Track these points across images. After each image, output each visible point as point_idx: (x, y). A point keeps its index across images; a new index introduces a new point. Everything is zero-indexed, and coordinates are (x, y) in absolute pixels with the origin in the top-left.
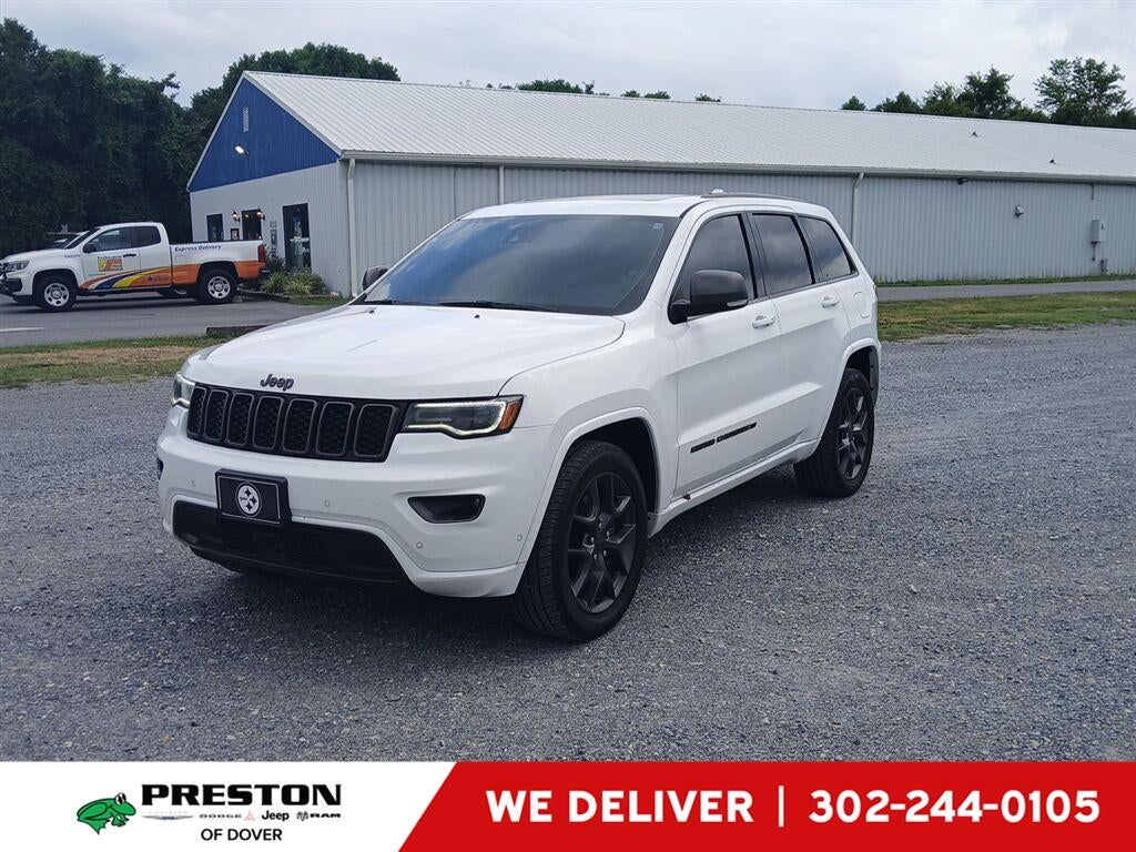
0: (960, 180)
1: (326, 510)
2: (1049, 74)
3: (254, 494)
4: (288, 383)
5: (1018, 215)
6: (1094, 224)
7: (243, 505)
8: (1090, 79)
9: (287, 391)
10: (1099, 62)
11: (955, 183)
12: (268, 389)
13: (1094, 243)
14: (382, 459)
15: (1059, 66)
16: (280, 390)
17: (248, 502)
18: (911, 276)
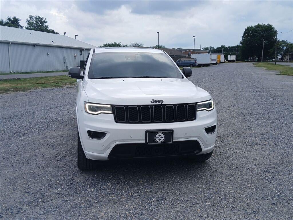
0: (34, 45)
1: (186, 136)
2: (29, 19)
3: (162, 135)
4: (162, 101)
5: (48, 55)
6: (64, 57)
7: (157, 140)
8: (39, 21)
9: (162, 104)
10: (41, 17)
11: (33, 46)
12: (154, 104)
13: (65, 62)
14: (195, 119)
15: (31, 17)
16: (160, 104)
17: (159, 138)
18: (25, 71)
